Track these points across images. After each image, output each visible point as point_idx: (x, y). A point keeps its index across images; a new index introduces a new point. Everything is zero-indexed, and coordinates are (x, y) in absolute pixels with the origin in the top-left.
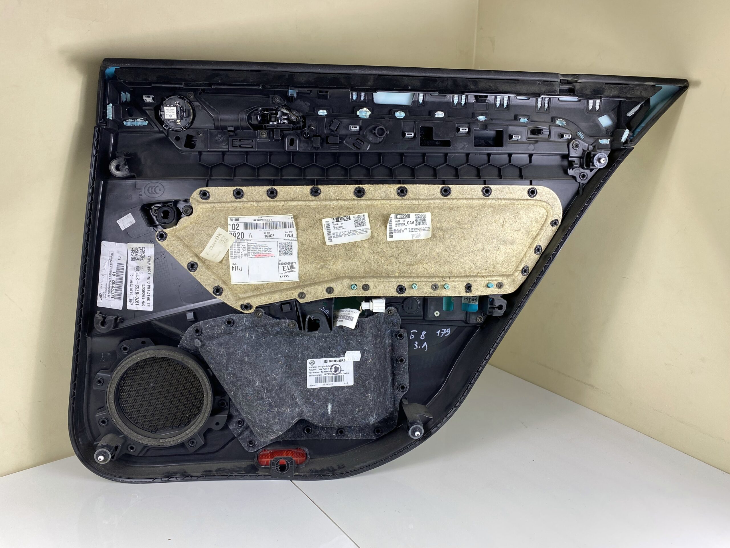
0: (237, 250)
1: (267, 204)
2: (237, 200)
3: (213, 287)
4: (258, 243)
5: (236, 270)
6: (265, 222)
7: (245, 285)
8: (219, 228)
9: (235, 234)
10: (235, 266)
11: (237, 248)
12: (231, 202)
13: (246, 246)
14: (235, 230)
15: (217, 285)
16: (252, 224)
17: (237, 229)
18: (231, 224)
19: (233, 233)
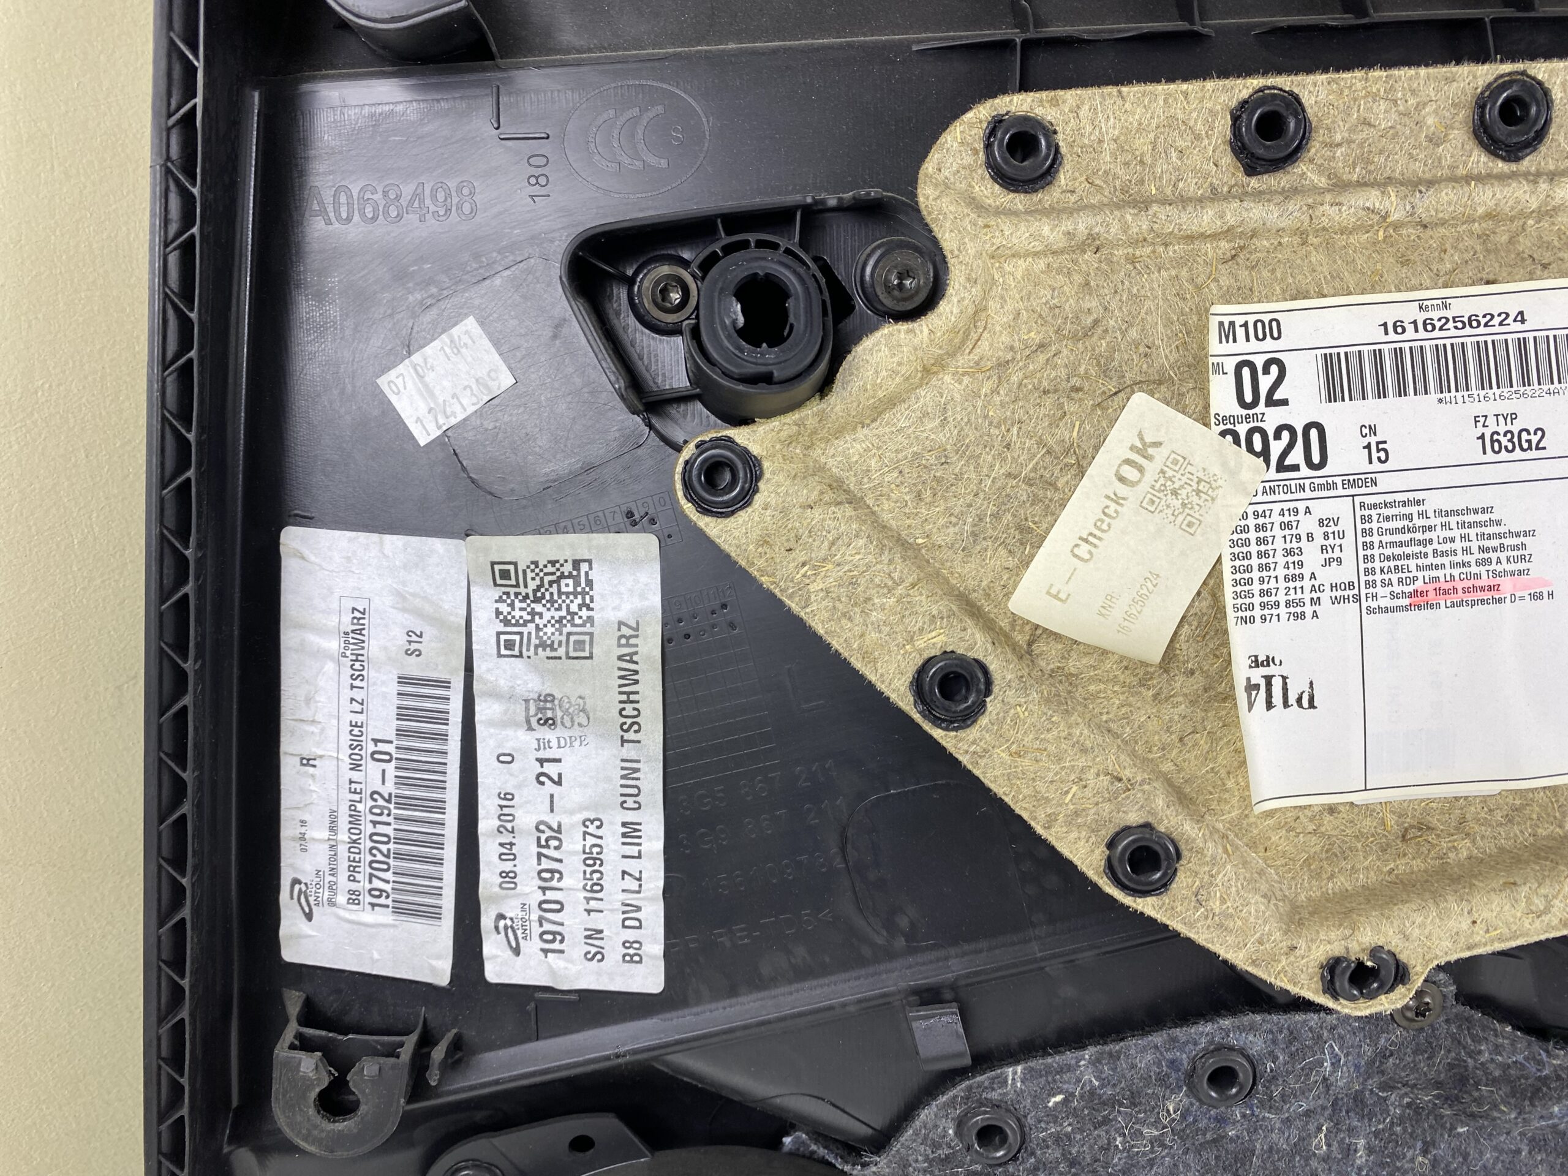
0: (1281, 560)
1: (1486, 197)
2: (1254, 182)
3: (1107, 833)
4: (1434, 501)
5: (1269, 705)
6: (1469, 337)
7: (1332, 809)
8: (1140, 400)
9: (1257, 439)
10: (1268, 679)
11: (1279, 544)
12: (1214, 196)
13: (1346, 524)
14: (1261, 408)
15: (1134, 818)
16: (1378, 356)
17: (1271, 402)
18: (1230, 364)
19: (1242, 429)
